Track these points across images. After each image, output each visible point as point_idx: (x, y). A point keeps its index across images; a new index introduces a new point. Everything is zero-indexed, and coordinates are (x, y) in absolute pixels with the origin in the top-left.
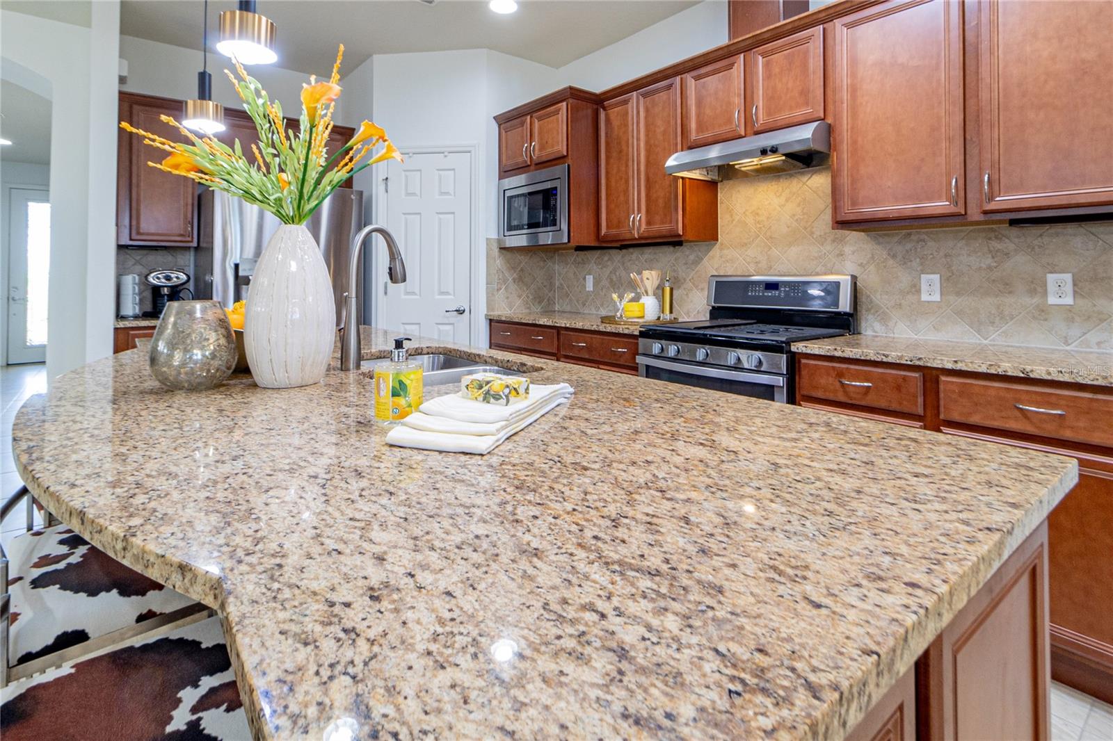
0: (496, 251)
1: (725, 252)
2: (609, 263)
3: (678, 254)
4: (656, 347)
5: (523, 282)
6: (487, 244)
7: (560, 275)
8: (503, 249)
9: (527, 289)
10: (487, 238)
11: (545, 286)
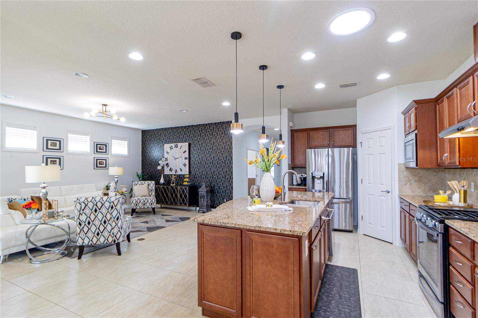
0: (404, 169)
5: (421, 182)
6: (399, 166)
7: (448, 179)
8: (407, 168)
9: (425, 185)
10: (398, 163)
11: (437, 184)
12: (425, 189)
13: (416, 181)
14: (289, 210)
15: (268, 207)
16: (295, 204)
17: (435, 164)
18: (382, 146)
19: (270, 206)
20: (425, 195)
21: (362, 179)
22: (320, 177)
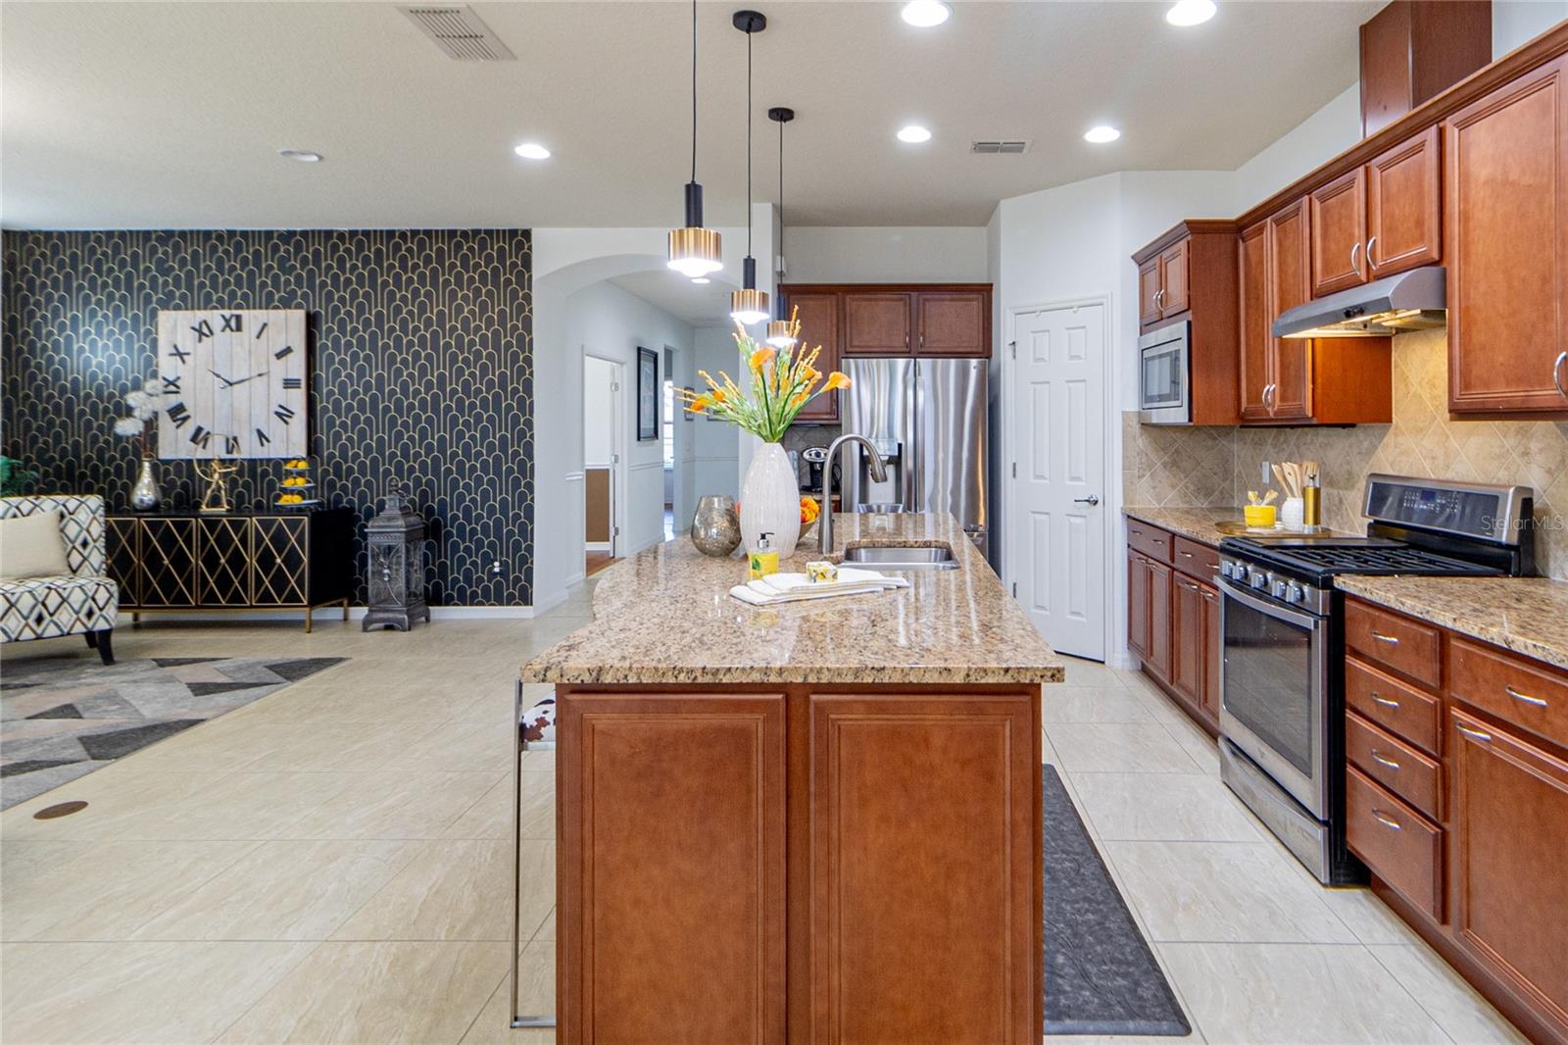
0: (1136, 427)
1: (1400, 439)
2: (1285, 446)
3: (1353, 439)
4: (1237, 569)
5: (1178, 467)
6: (1123, 419)
7: (1239, 458)
8: (1146, 426)
9: (1186, 477)
10: (1123, 412)
11: (1215, 474)
12: (1187, 488)
13: (1165, 465)
14: (898, 587)
15: (820, 582)
16: (857, 560)
17: (1232, 415)
18: (1078, 357)
19: (829, 576)
20: (1186, 506)
21: (1015, 464)
22: (887, 458)
